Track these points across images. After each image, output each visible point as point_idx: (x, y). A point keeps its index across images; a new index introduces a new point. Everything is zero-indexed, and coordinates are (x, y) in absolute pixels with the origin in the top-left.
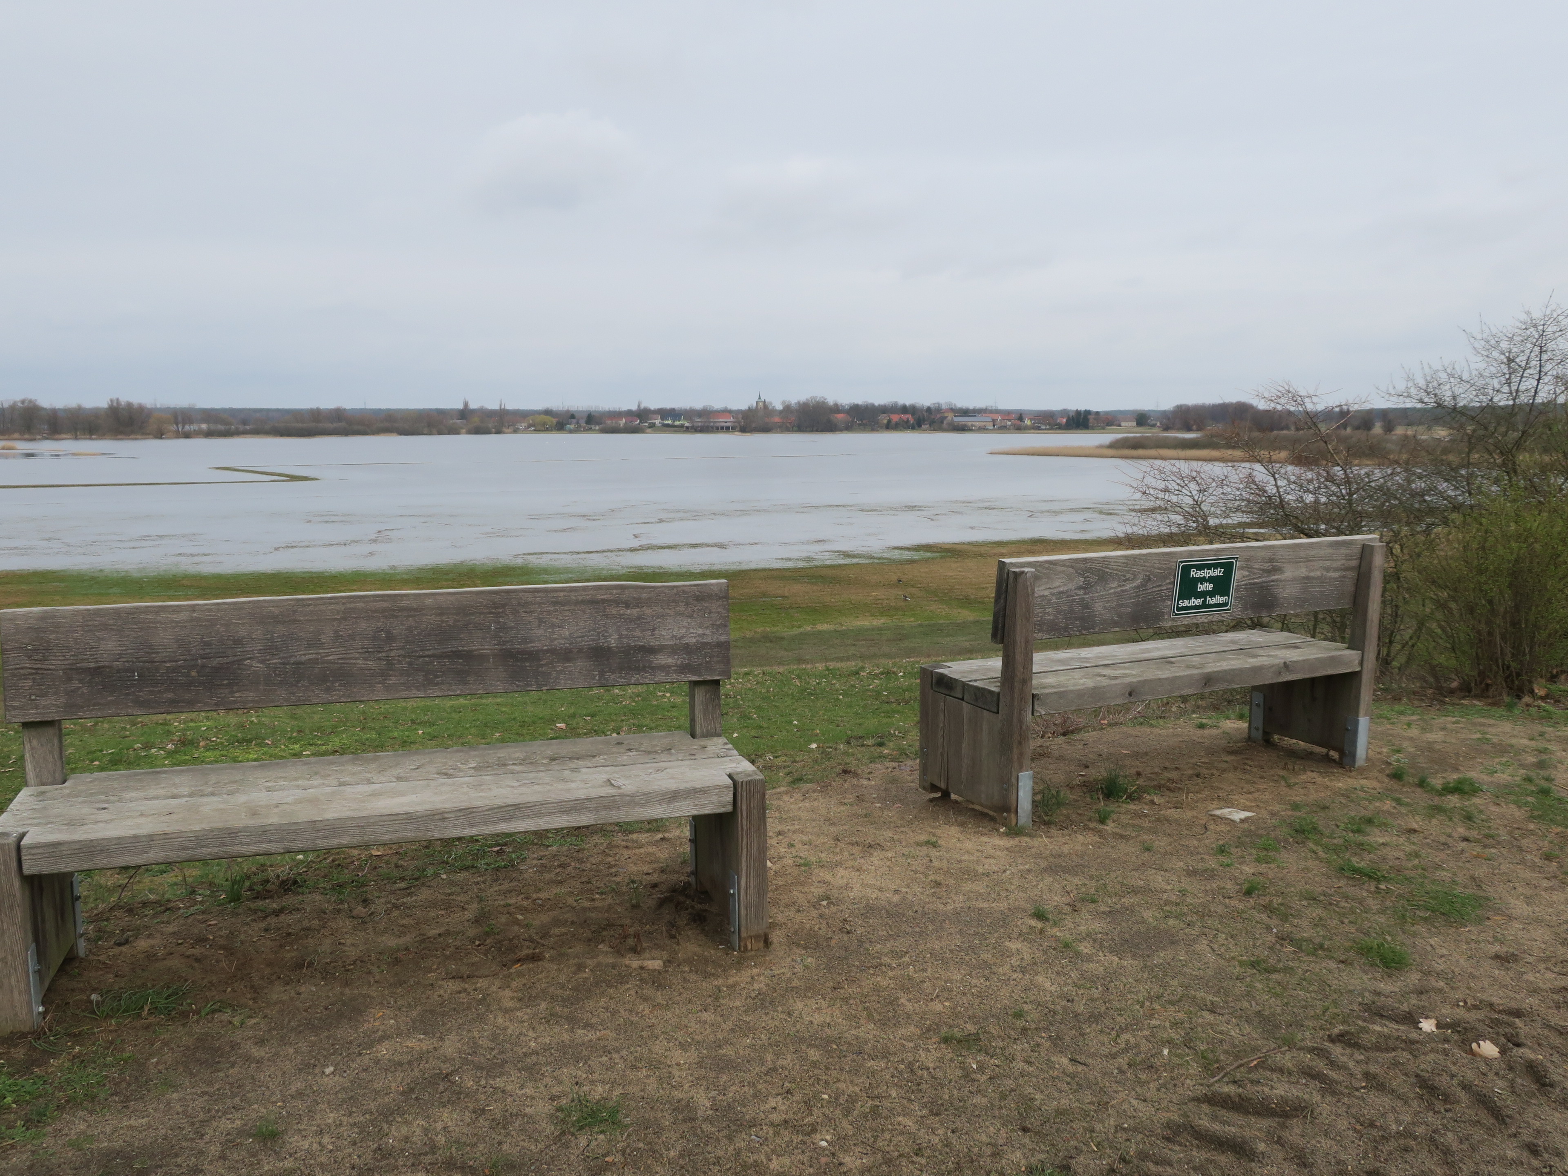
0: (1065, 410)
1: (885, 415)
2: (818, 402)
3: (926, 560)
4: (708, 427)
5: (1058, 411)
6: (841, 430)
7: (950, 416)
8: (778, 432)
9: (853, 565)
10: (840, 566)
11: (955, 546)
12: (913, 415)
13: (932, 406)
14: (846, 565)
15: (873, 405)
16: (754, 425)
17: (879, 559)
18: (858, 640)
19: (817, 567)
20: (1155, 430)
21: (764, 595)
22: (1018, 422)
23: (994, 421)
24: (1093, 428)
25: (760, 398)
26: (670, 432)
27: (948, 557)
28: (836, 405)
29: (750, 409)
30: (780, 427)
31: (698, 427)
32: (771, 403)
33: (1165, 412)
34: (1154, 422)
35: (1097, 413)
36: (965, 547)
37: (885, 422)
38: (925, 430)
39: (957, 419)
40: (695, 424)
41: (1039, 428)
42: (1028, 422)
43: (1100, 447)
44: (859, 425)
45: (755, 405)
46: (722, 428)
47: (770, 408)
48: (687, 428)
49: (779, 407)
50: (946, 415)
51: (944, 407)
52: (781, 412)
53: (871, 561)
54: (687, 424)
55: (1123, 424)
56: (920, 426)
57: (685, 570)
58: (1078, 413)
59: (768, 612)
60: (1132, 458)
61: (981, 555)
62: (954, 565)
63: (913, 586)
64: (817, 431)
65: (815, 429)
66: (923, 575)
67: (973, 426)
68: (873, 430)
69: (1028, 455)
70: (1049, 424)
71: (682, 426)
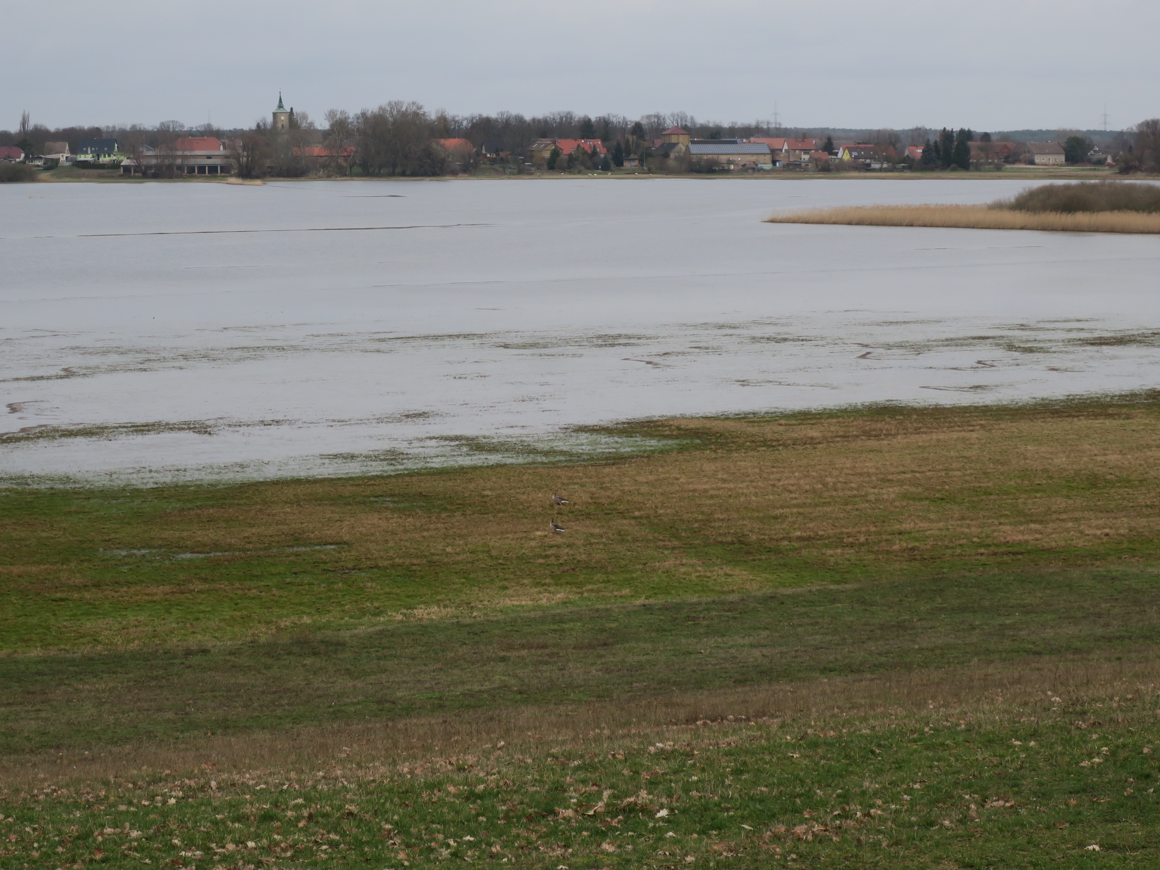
0: (918, 129)
1: (547, 141)
2: (404, 114)
3: (649, 456)
4: (170, 167)
5: (904, 132)
6: (454, 173)
7: (682, 142)
8: (320, 178)
9: (492, 467)
10: (462, 470)
11: (708, 424)
12: (605, 139)
13: (644, 122)
14: (474, 468)
15: (520, 120)
16: (268, 163)
17: (546, 453)
18: (510, 647)
19: (412, 474)
20: (1105, 171)
21: (297, 539)
22: (825, 156)
23: (774, 152)
24: (978, 168)
25: (281, 106)
26: (90, 178)
27: (696, 448)
28: (443, 119)
29: (260, 130)
30: (324, 166)
31: (148, 167)
32: (305, 117)
33: (1121, 134)
34: (1101, 156)
35: (986, 136)
36: (730, 425)
37: (547, 155)
38: (630, 173)
39: (695, 149)
40: (144, 162)
41: (867, 168)
42: (843, 155)
43: (998, 206)
44: (493, 161)
45: (270, 119)
46: (202, 169)
47: (304, 125)
48: (127, 169)
49: (322, 124)
50: (674, 139)
51: (669, 123)
52: (326, 134)
53: (530, 459)
54: (126, 162)
55: (1038, 159)
56: (619, 163)
57: (122, 484)
58: (947, 135)
59: (307, 579)
60: (1065, 229)
61: (765, 443)
62: (709, 467)
63: (622, 514)
64: (403, 174)
65: (398, 170)
66: (644, 489)
67: (730, 162)
68: (521, 172)
69: (850, 223)
70: (887, 159)
71: (115, 165)
